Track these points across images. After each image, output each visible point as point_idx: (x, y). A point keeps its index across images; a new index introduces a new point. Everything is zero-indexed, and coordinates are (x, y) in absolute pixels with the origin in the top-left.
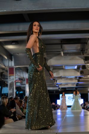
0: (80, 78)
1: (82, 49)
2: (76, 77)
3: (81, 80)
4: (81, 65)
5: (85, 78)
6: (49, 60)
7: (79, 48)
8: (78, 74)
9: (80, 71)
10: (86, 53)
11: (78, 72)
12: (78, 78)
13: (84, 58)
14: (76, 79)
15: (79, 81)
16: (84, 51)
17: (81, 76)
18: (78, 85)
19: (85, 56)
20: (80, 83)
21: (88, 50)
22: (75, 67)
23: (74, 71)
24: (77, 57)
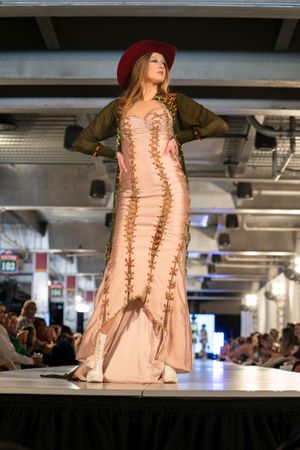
0: (216, 258)
1: (227, 159)
2: (204, 256)
3: (219, 268)
4: (221, 215)
5: (235, 259)
7: (219, 151)
8: (212, 246)
9: (217, 235)
10: (242, 170)
11: (212, 237)
12: (209, 260)
13: (235, 189)
14: (204, 264)
15: (211, 269)
16: (237, 163)
17: (222, 253)
18: (208, 283)
19: (237, 181)
20: (216, 277)
21: (250, 163)
22: (201, 221)
23: (197, 233)
24: (210, 185)
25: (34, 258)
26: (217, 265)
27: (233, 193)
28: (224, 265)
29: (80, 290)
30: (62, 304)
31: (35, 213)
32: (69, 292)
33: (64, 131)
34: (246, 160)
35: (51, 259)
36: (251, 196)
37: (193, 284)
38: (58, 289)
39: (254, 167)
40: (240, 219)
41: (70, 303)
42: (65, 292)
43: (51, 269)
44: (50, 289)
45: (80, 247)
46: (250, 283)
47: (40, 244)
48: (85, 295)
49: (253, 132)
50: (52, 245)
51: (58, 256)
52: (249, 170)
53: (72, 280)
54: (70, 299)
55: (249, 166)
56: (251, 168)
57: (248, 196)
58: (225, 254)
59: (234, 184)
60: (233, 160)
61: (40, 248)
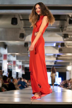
0: (58, 56)
1: (61, 26)
2: (55, 55)
4: (59, 43)
5: (64, 56)
6: (27, 36)
7: (58, 24)
8: (57, 52)
9: (58, 49)
10: (65, 30)
12: (56, 56)
13: (63, 35)
15: (57, 59)
16: (64, 28)
17: (60, 54)
18: (56, 63)
19: (64, 33)
20: (59, 61)
21: (68, 27)
22: (53, 44)
23: (52, 48)
24: (56, 34)
25: (3, 56)
26: (59, 58)
27: (63, 37)
29: (17, 65)
30: (12, 69)
31: (4, 43)
32: (14, 66)
34: (66, 27)
35: (8, 56)
36: (68, 37)
37: (52, 63)
38: (10, 65)
39: (69, 29)
40: (65, 44)
41: (14, 69)
42: (12, 66)
43: (8, 59)
44: (8, 65)
45: (17, 53)
46: (69, 63)
47: (5, 51)
48: (19, 66)
49: (68, 19)
50: (8, 52)
51: (10, 55)
52: (67, 30)
53: (15, 62)
54: (14, 68)
55: (68, 28)
56: (68, 29)
57: (67, 38)
58: (61, 54)
59: (63, 34)
60: (63, 27)
61: (5, 53)
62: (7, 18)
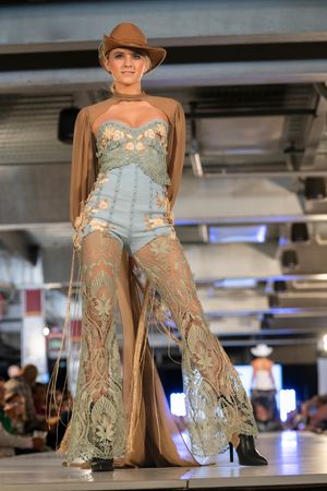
0: (280, 285)
1: (288, 145)
2: (262, 284)
3: (284, 299)
4: (283, 224)
5: (306, 286)
7: (277, 135)
8: (273, 269)
9: (279, 253)
10: (311, 160)
11: (272, 256)
12: (269, 289)
13: (302, 187)
14: (262, 295)
15: (273, 302)
16: (303, 151)
17: (287, 278)
18: (270, 321)
19: (304, 175)
20: (281, 312)
21: (322, 149)
22: (255, 234)
23: (251, 251)
24: (266, 183)
25: (23, 298)
26: (282, 295)
27: (299, 194)
28: (291, 295)
30: (65, 360)
31: (22, 234)
32: (74, 343)
33: (57, 116)
34: (315, 145)
35: (47, 298)
36: (325, 196)
37: (249, 324)
38: (59, 339)
40: (310, 229)
42: (69, 343)
43: (47, 312)
44: (48, 340)
47: (30, 276)
49: (324, 105)
50: (47, 278)
51: (56, 294)
52: (320, 159)
53: (77, 326)
55: (320, 154)
56: (322, 157)
57: (320, 196)
58: (292, 279)
59: (300, 180)
60: (297, 146)
61: (32, 283)
62: (35, 115)
